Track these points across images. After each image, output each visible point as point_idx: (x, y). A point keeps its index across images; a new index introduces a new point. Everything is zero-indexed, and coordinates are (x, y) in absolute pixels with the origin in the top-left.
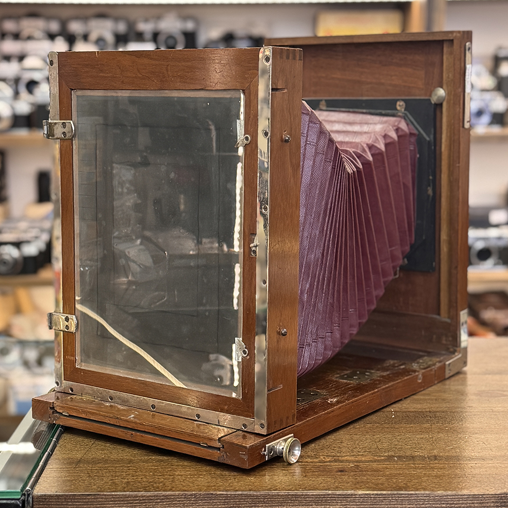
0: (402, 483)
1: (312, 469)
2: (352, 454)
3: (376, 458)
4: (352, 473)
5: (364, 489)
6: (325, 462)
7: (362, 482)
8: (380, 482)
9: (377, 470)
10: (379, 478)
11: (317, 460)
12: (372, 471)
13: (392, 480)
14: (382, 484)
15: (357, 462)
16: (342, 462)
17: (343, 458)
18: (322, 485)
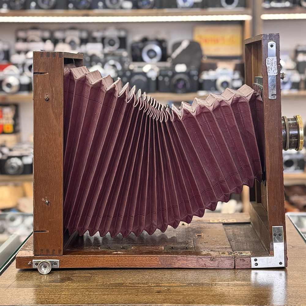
0: (191, 300)
1: (142, 291)
2: (168, 282)
3: (181, 284)
4: (164, 294)
5: (168, 303)
6: (151, 287)
7: (169, 299)
8: (179, 299)
9: (179, 292)
10: (179, 296)
11: (147, 286)
12: (177, 292)
13: (186, 298)
14: (179, 300)
15: (170, 287)
16: (161, 287)
17: (162, 285)
18: (145, 300)
